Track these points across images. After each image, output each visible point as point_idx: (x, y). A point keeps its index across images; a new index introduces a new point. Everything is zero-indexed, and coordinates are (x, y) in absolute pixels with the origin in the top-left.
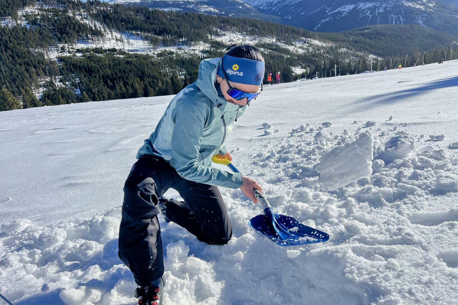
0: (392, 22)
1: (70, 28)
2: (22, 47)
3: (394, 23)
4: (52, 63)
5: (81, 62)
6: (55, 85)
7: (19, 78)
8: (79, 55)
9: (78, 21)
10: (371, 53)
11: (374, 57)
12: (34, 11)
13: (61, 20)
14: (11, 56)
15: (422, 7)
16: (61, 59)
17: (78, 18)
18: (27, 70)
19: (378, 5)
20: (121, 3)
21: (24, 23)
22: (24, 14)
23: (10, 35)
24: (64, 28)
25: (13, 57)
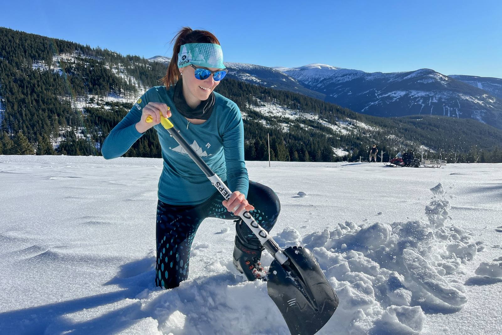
0: (447, 114)
1: (104, 81)
2: (50, 93)
3: (449, 115)
4: (77, 112)
5: (107, 116)
6: (76, 136)
7: (39, 124)
8: (107, 108)
9: (114, 74)
10: (423, 144)
11: (426, 148)
12: (70, 59)
13: (96, 71)
14: (36, 100)
15: (481, 102)
16: (87, 110)
17: (114, 71)
18: (50, 117)
19: (432, 95)
20: (161, 61)
21: (57, 69)
22: (59, 61)
23: (39, 79)
24: (98, 80)
25: (37, 101)
